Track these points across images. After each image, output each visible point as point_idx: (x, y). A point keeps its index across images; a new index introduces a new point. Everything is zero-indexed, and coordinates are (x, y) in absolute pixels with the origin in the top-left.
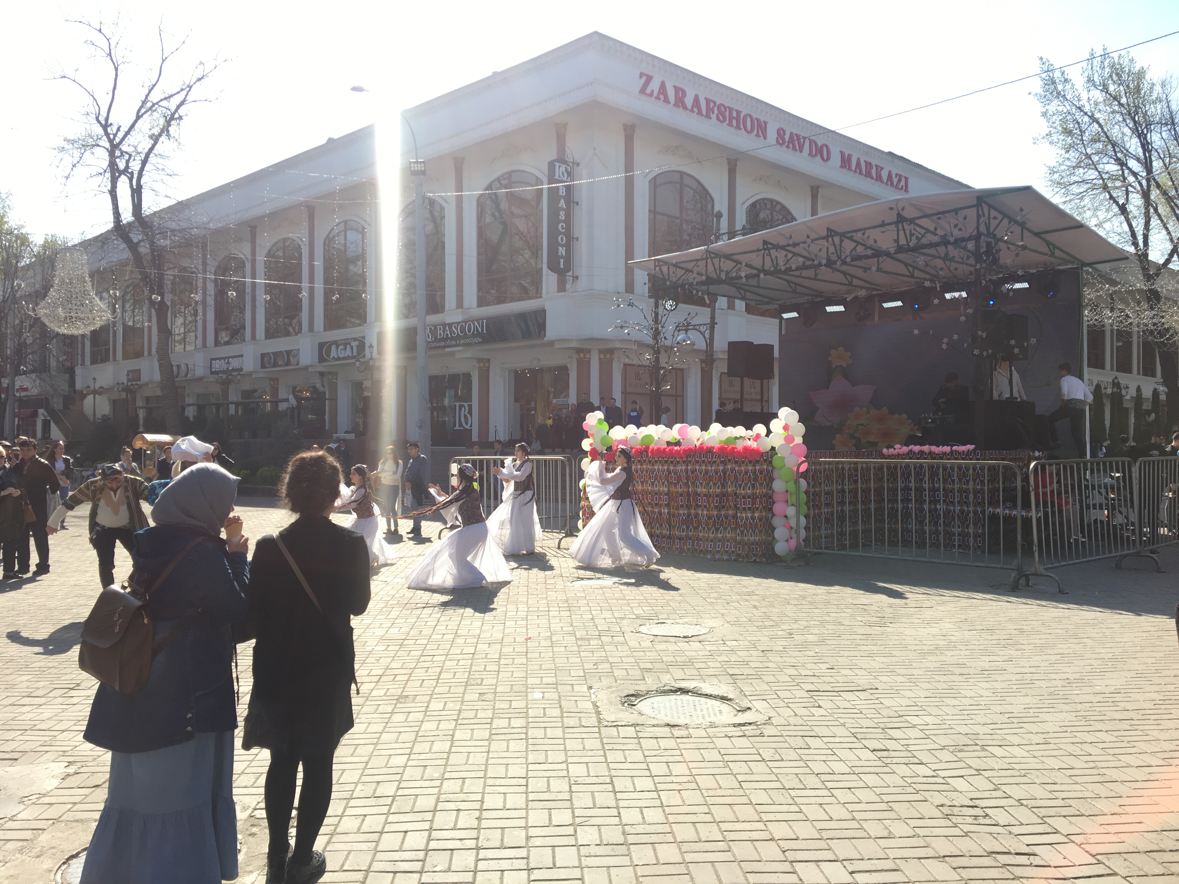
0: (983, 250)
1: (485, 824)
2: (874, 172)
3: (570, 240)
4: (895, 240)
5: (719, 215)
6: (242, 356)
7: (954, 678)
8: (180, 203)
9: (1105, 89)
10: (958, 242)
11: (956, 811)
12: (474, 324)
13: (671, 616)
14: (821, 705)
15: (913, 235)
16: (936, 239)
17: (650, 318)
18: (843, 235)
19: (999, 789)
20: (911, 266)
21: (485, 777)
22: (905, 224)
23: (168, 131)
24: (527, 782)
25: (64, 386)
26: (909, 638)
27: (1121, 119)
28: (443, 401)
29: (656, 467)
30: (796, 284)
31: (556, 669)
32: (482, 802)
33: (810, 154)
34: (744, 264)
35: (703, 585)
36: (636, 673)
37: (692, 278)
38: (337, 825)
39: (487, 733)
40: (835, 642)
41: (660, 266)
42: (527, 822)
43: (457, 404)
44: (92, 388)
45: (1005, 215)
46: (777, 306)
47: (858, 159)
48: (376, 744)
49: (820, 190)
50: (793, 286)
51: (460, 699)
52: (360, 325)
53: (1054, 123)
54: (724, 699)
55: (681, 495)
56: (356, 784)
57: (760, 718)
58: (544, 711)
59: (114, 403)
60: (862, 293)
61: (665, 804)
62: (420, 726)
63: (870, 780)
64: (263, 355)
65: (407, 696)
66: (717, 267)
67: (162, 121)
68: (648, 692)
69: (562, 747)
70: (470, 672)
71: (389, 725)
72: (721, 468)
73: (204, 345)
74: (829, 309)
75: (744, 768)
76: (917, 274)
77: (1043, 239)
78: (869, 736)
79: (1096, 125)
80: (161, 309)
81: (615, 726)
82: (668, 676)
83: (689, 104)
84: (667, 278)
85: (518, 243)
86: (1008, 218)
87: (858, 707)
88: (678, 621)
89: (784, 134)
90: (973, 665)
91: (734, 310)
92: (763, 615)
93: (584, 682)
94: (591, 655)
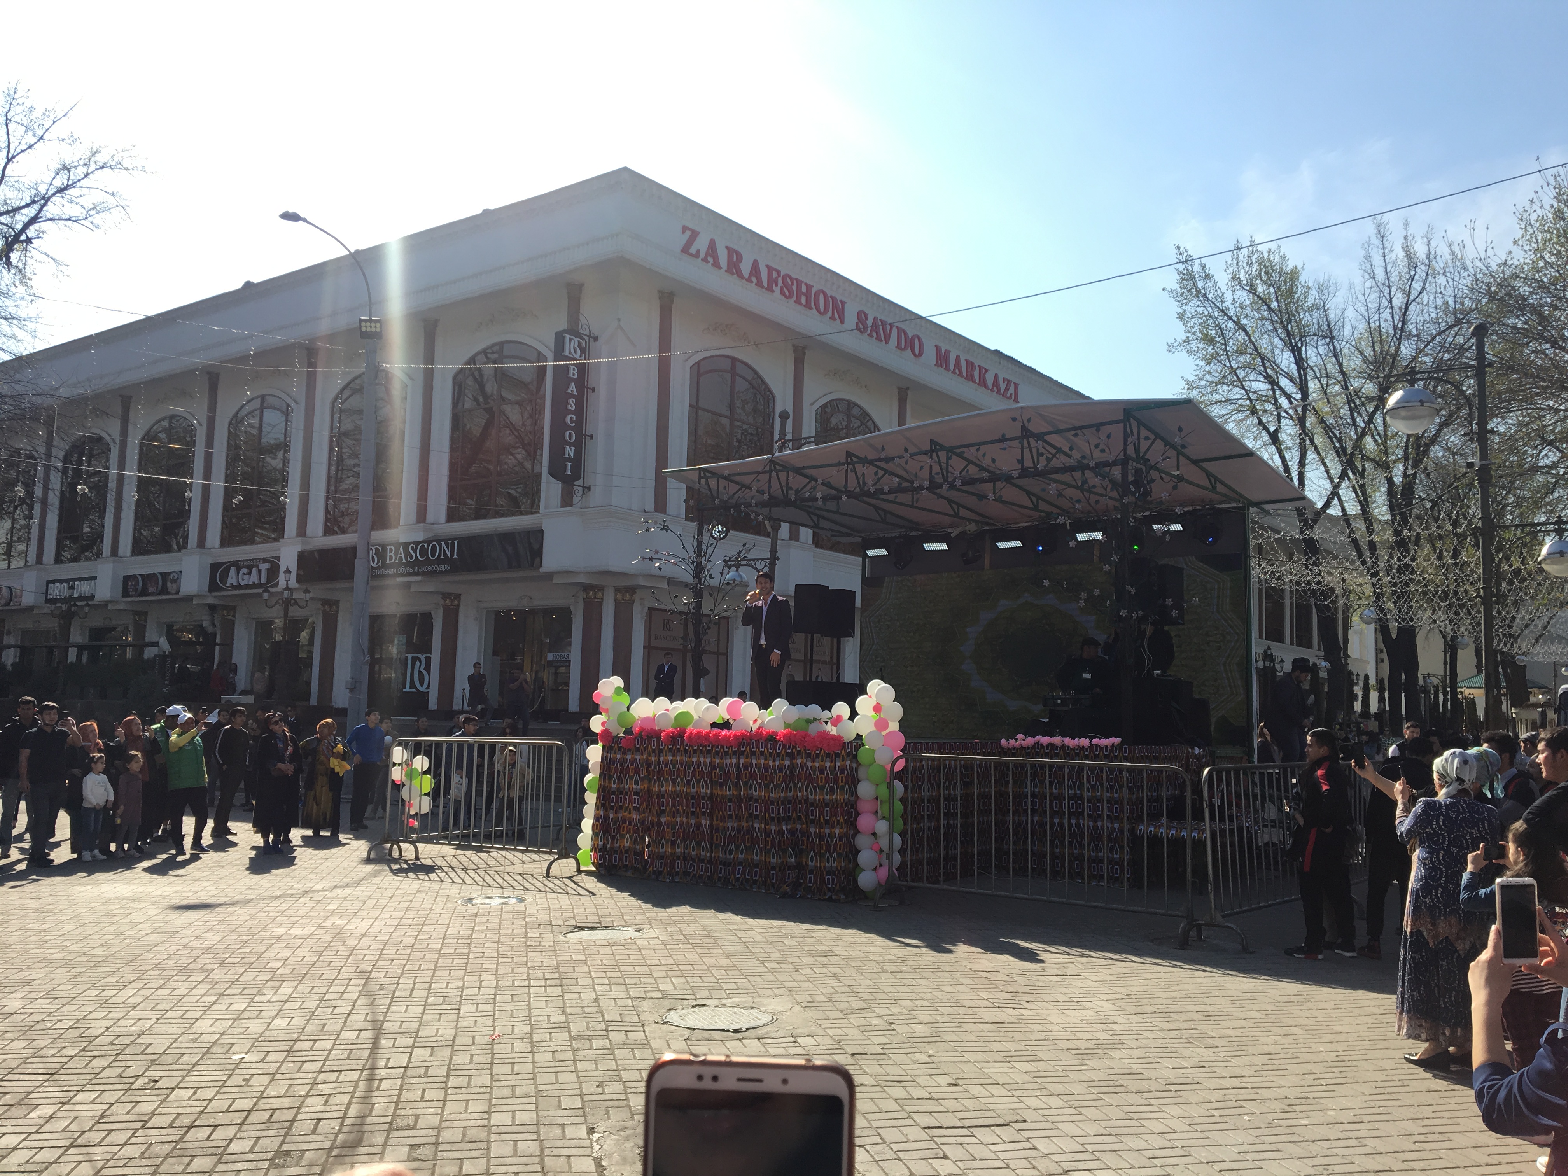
0: (1131, 478)
2: (976, 375)
3: (582, 437)
4: (1018, 460)
5: (783, 415)
6: (95, 578)
7: (1130, 1098)
9: (1253, 290)
10: (1100, 468)
12: (440, 546)
13: (716, 994)
14: (949, 1154)
15: (1042, 455)
16: (1070, 462)
17: (691, 550)
18: (951, 451)
20: (1036, 495)
22: (1031, 439)
26: (1056, 1028)
27: (1270, 328)
28: (391, 651)
29: (695, 760)
30: (887, 512)
31: (538, 1094)
33: (899, 347)
34: (820, 481)
35: (759, 938)
37: (749, 496)
40: (954, 1037)
41: (706, 478)
43: (410, 656)
45: (1158, 436)
46: (860, 540)
47: (958, 358)
49: (909, 392)
50: (882, 513)
51: (377, 1157)
52: (276, 540)
53: (1193, 327)
55: (730, 800)
60: (972, 528)
64: (127, 579)
65: (288, 1153)
66: (784, 483)
70: (397, 1103)
72: (787, 763)
73: (39, 560)
74: (928, 546)
76: (1042, 506)
77: (1204, 470)
79: (1243, 334)
83: (746, 271)
84: (715, 495)
85: (508, 438)
86: (1162, 439)
87: (1002, 1156)
88: (724, 1001)
89: (867, 319)
90: (1153, 1074)
91: (797, 540)
92: (847, 990)
93: (582, 1119)
94: (594, 1067)
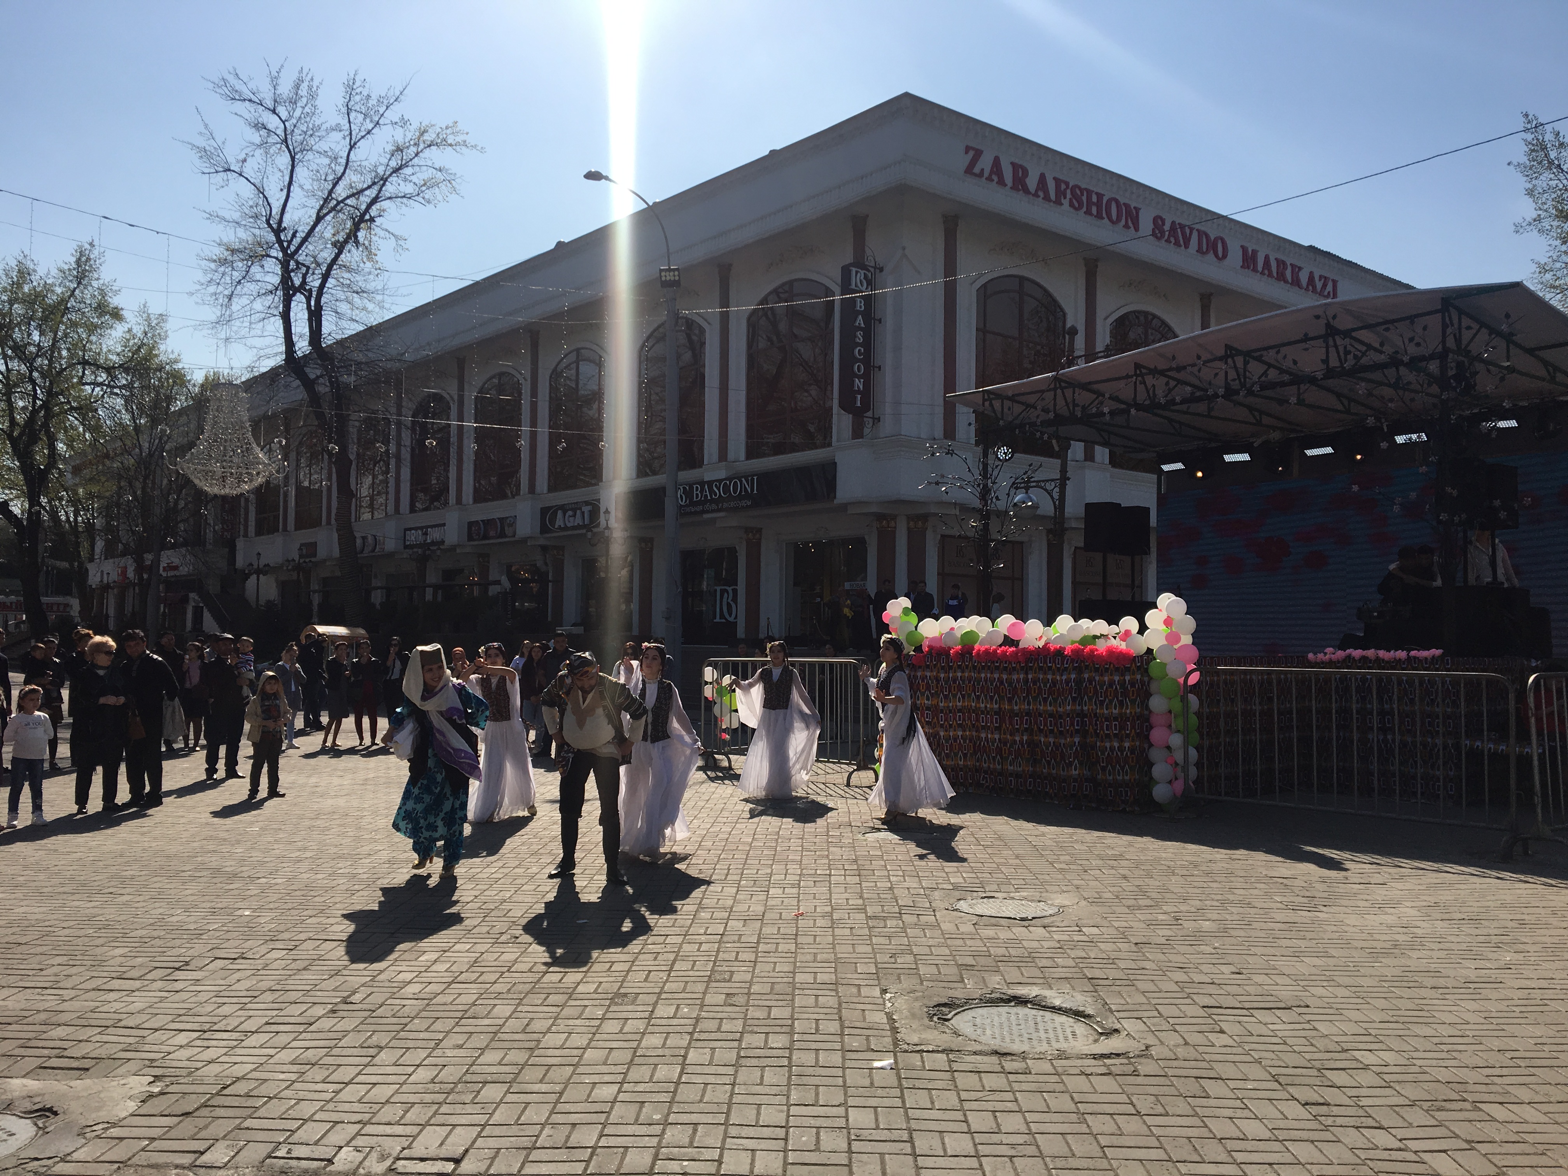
0: (1451, 373)
2: (1288, 274)
3: (871, 368)
4: (1322, 361)
5: (1073, 332)
6: (444, 525)
7: (1423, 992)
8: (370, 329)
10: (1415, 363)
12: (741, 482)
13: (1004, 888)
14: (1224, 1028)
15: (1350, 352)
16: (1382, 358)
17: (976, 472)
18: (1248, 355)
19: (1504, 1174)
20: (1346, 397)
21: (726, 1124)
22: (1337, 338)
23: (356, 237)
24: (787, 1133)
25: (223, 565)
26: (1354, 929)
28: (701, 584)
29: (983, 675)
30: (1181, 423)
31: (837, 960)
33: (1199, 250)
34: (1107, 396)
35: (1049, 843)
36: (951, 971)
37: (1037, 416)
39: (734, 1054)
40: (1242, 933)
41: (990, 400)
43: (718, 589)
44: (255, 567)
45: (1482, 325)
46: (1154, 455)
47: (1267, 257)
48: (576, 1066)
49: (1212, 298)
50: (1177, 426)
51: (698, 1002)
52: (595, 485)
53: (1545, 203)
54: (1078, 1014)
56: (543, 1125)
57: (1133, 1047)
58: (817, 1024)
59: (283, 586)
60: (1275, 436)
62: (640, 1041)
63: (1303, 1152)
64: (470, 524)
65: (626, 995)
66: (1069, 400)
67: (349, 224)
68: (968, 1001)
69: (840, 1081)
70: (715, 962)
71: (597, 1036)
72: (1075, 677)
73: (397, 511)
74: (1228, 458)
75: (1109, 1125)
76: (1355, 408)
77: (1537, 357)
78: (1297, 1080)
80: (342, 465)
81: (918, 1051)
82: (998, 978)
83: (1032, 188)
84: (999, 416)
85: (802, 376)
86: (1488, 327)
87: (1279, 1034)
88: (1012, 895)
89: (1164, 224)
90: (1452, 973)
91: (1093, 460)
92: (1135, 889)
93: (876, 982)
94: (888, 942)
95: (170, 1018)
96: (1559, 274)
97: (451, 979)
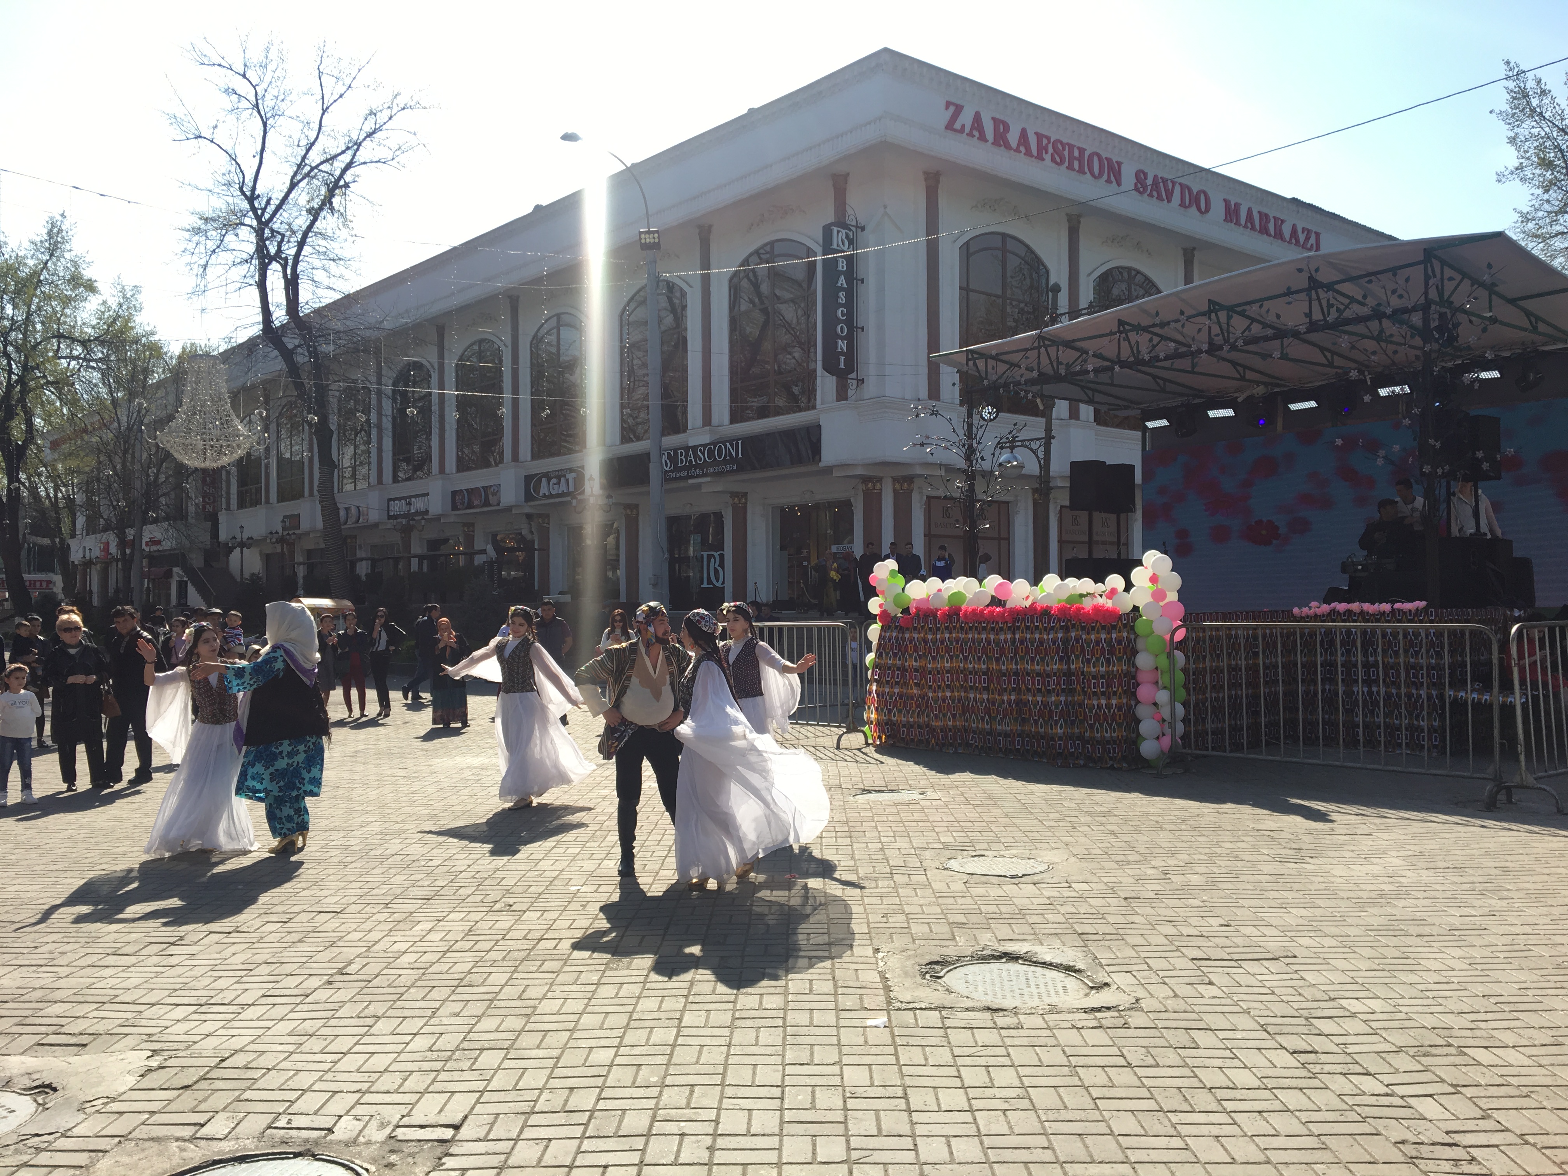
0: (1433, 324)
1: (719, 1157)
2: (1271, 227)
3: (853, 328)
4: (1305, 314)
5: (1057, 289)
6: (427, 494)
7: (1409, 941)
8: (348, 297)
10: (1398, 315)
11: (1425, 1151)
12: (726, 447)
13: (994, 846)
14: (1214, 980)
15: (1332, 306)
16: (1365, 311)
17: (961, 432)
18: (1231, 310)
19: (1490, 1117)
20: (1329, 351)
21: (722, 1084)
22: (1320, 290)
23: (331, 203)
24: (783, 1092)
25: (206, 538)
26: (1340, 880)
28: (687, 550)
29: (970, 636)
30: (1165, 380)
31: (829, 921)
32: (717, 1122)
33: (1182, 205)
34: (1091, 353)
35: (1037, 800)
36: (942, 929)
37: (1021, 374)
38: (509, 1154)
40: (1230, 886)
41: (974, 359)
42: (780, 1156)
43: (705, 554)
44: (239, 540)
45: (1465, 275)
46: (1139, 412)
47: (1250, 210)
48: (573, 1031)
49: (1195, 253)
50: (1161, 382)
52: (576, 451)
53: (1527, 152)
54: (1069, 969)
56: (541, 1090)
57: (1124, 1000)
58: (811, 984)
59: (267, 559)
60: (1260, 390)
61: (983, 1131)
62: (636, 1005)
63: (1292, 1099)
64: (454, 493)
66: (1053, 358)
67: (323, 190)
68: (959, 958)
69: (834, 1040)
71: (593, 1002)
72: (1061, 636)
73: (380, 481)
74: (1212, 414)
75: (1100, 1077)
76: (1338, 361)
77: (1523, 309)
78: (1285, 1029)
80: (323, 434)
81: (911, 1009)
82: (989, 935)
83: (1014, 143)
84: (983, 375)
85: (785, 338)
86: (1470, 278)
87: (1267, 984)
88: (1002, 853)
89: (1146, 178)
90: (1437, 921)
91: (1077, 418)
92: (1124, 844)
93: (869, 942)
94: (879, 902)
95: (167, 993)
96: (1541, 223)
97: (445, 949)
